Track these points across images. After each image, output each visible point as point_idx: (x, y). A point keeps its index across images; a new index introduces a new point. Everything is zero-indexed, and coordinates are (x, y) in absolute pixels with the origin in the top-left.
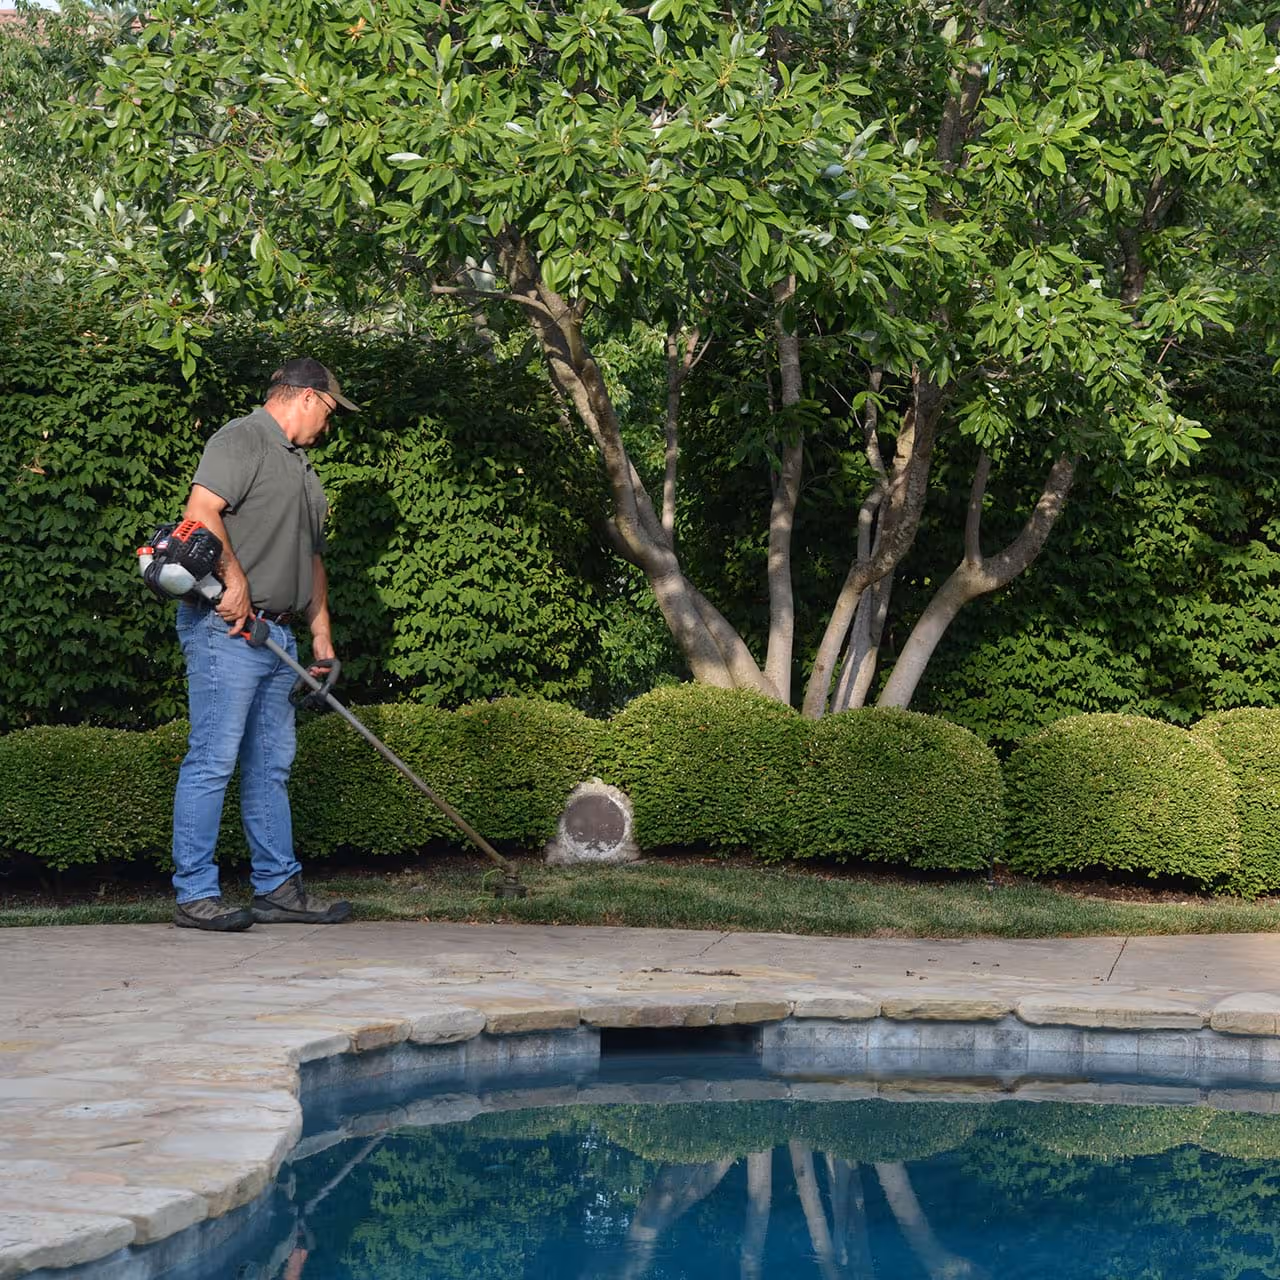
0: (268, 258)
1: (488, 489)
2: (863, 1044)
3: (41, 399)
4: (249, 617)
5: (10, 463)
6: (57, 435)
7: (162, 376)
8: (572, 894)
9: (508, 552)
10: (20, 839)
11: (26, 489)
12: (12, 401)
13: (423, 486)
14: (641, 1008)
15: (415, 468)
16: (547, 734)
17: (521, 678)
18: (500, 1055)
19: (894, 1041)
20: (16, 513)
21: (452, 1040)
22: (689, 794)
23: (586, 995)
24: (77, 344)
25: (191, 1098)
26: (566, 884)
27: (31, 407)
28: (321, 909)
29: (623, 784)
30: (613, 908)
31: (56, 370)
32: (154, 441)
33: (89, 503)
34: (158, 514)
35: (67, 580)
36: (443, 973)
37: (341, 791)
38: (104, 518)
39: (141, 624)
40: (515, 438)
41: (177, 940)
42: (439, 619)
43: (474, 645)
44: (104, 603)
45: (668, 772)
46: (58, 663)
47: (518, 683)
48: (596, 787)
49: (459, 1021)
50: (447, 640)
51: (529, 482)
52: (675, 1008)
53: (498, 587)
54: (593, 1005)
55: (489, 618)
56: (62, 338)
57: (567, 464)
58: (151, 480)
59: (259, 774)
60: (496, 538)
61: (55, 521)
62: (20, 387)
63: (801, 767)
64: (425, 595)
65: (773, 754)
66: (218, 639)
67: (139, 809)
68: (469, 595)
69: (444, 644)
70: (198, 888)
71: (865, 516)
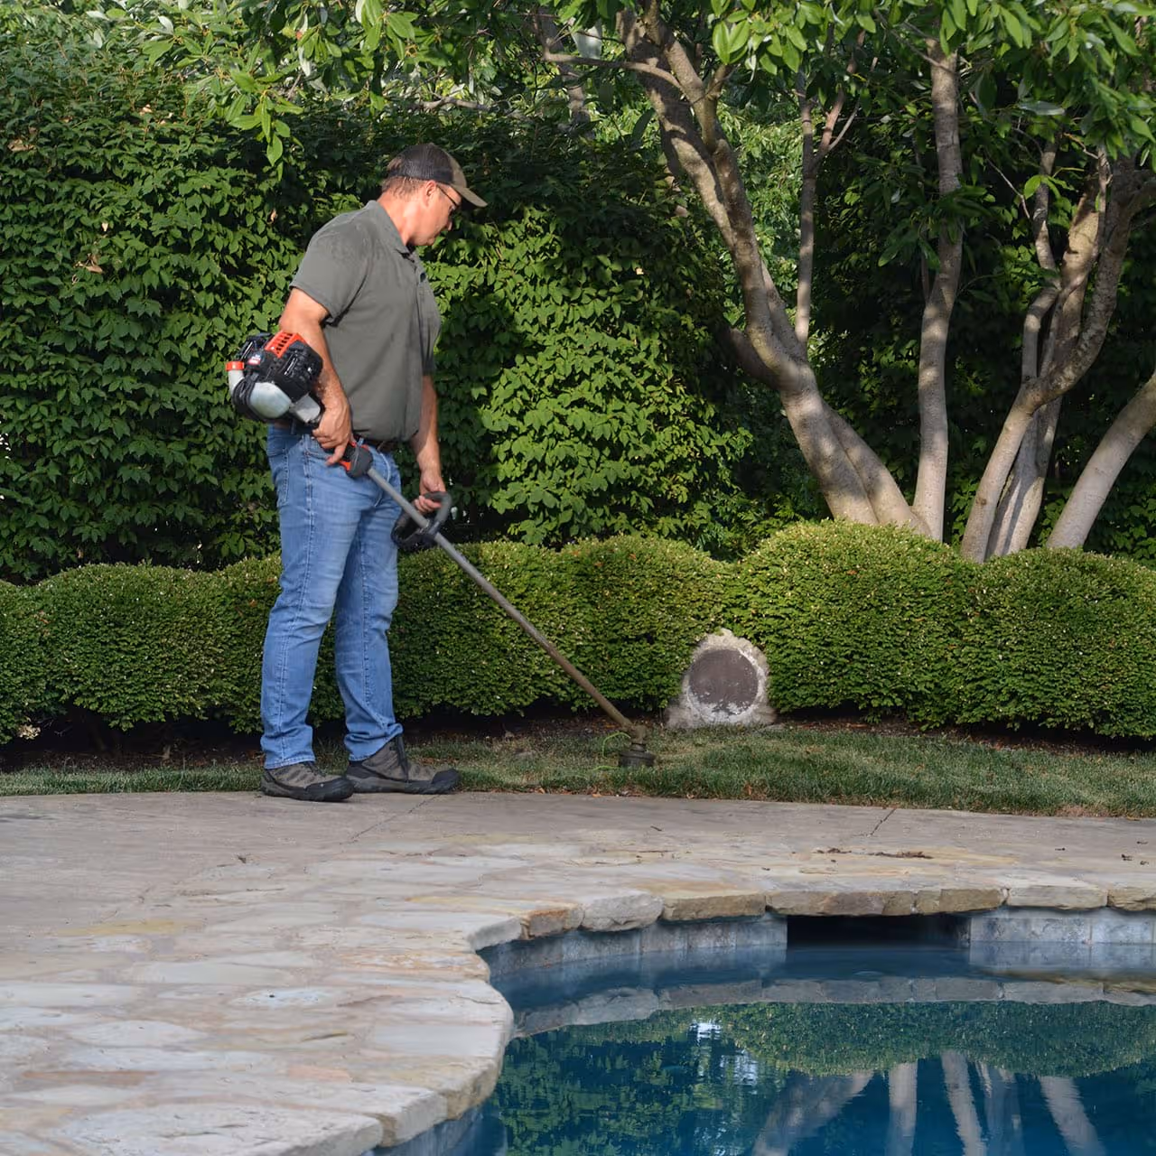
0: (376, 21)
1: (602, 293)
2: (1085, 938)
3: (98, 186)
4: (349, 444)
5: (64, 259)
6: (117, 228)
7: (234, 160)
8: (705, 762)
9: (623, 367)
10: (79, 694)
11: (82, 290)
12: (66, 188)
13: (527, 289)
14: (835, 893)
15: (520, 267)
16: (668, 578)
17: (633, 513)
18: (676, 945)
19: (1121, 936)
20: (71, 318)
21: (629, 927)
22: (835, 649)
23: (767, 878)
24: (135, 121)
25: (385, 987)
26: (697, 752)
27: (88, 195)
28: (424, 777)
29: (757, 636)
30: (755, 778)
31: (116, 151)
32: (225, 236)
33: (154, 308)
34: (228, 321)
35: (127, 396)
36: (593, 851)
37: (436, 643)
38: (170, 326)
39: (210, 448)
40: (633, 234)
41: (272, 811)
42: (543, 445)
43: (583, 475)
44: (170, 424)
45: (811, 623)
46: (116, 492)
47: (630, 519)
48: (725, 639)
49: (635, 906)
50: (552, 469)
51: (647, 284)
52: (873, 894)
53: (611, 407)
54: (779, 890)
55: (601, 444)
56: (119, 113)
57: (689, 263)
58: (222, 281)
59: (357, 623)
60: (611, 351)
61: (114, 328)
62: (74, 172)
63: (965, 617)
64: (530, 417)
65: (934, 603)
66: (316, 466)
67: (212, 661)
68: (579, 417)
69: (549, 473)
70: (290, 751)
71: (1033, 323)
